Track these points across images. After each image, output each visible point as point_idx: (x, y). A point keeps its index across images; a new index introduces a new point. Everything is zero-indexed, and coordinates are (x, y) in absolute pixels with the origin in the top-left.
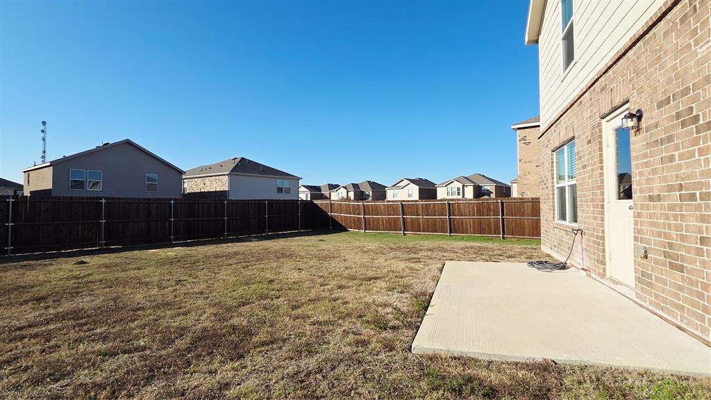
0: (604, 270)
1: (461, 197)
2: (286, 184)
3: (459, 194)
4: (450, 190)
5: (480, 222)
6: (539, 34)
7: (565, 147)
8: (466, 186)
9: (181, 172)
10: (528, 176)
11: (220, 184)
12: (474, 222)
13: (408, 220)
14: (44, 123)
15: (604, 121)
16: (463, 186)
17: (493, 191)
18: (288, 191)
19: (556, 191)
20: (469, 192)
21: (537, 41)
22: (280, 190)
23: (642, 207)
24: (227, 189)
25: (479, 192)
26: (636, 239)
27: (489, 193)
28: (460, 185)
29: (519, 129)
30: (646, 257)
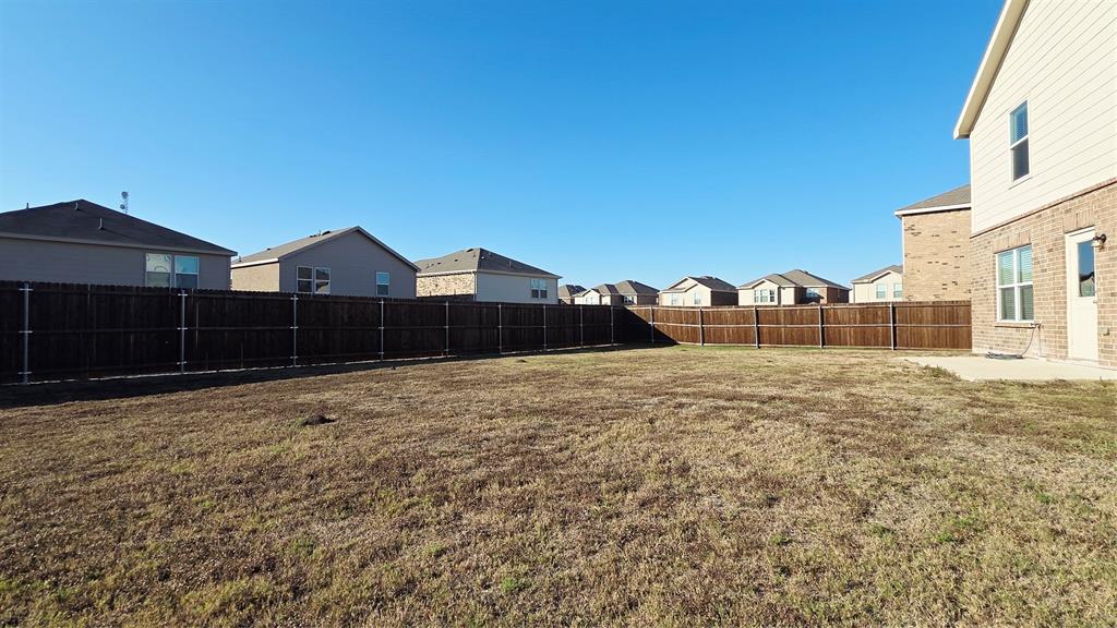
0: (1067, 352)
1: (776, 303)
2: (542, 285)
3: (772, 300)
4: (758, 294)
5: (863, 331)
6: (971, 128)
7: (1015, 251)
8: (784, 288)
9: (414, 269)
10: (918, 276)
11: (462, 284)
12: (855, 332)
13: (765, 330)
14: (125, 195)
15: (1067, 236)
16: (779, 288)
17: (824, 295)
18: (544, 294)
19: (999, 293)
20: (788, 297)
21: (968, 136)
22: (535, 293)
23: (1105, 301)
24: (472, 292)
25: (802, 296)
26: (1099, 323)
27: (817, 299)
28: (775, 287)
29: (904, 215)
30: (1108, 334)
